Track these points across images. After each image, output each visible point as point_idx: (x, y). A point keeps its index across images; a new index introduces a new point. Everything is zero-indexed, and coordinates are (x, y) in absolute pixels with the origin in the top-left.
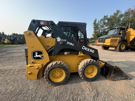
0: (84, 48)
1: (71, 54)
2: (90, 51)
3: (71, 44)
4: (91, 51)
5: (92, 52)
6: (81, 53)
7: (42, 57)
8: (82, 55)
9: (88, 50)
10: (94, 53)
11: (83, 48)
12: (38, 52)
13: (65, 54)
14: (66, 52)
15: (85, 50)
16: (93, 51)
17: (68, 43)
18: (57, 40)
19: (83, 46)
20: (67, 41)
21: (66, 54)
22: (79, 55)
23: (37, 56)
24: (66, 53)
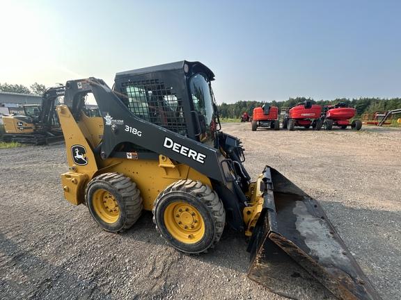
0: (169, 143)
1: (140, 159)
2: (189, 156)
3: (135, 131)
4: (194, 156)
5: (196, 157)
6: (163, 158)
7: (85, 159)
8: (169, 164)
9: (182, 150)
10: (203, 162)
11: (165, 145)
12: (79, 148)
13: (128, 157)
14: (131, 154)
15: (174, 149)
16: (199, 157)
17: (128, 129)
18: (105, 121)
19: (167, 139)
20: (125, 124)
21: (131, 158)
22: (160, 165)
23: (78, 156)
24: (130, 156)
